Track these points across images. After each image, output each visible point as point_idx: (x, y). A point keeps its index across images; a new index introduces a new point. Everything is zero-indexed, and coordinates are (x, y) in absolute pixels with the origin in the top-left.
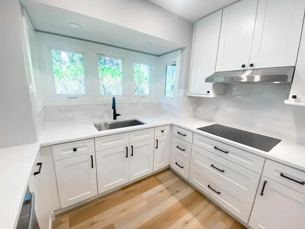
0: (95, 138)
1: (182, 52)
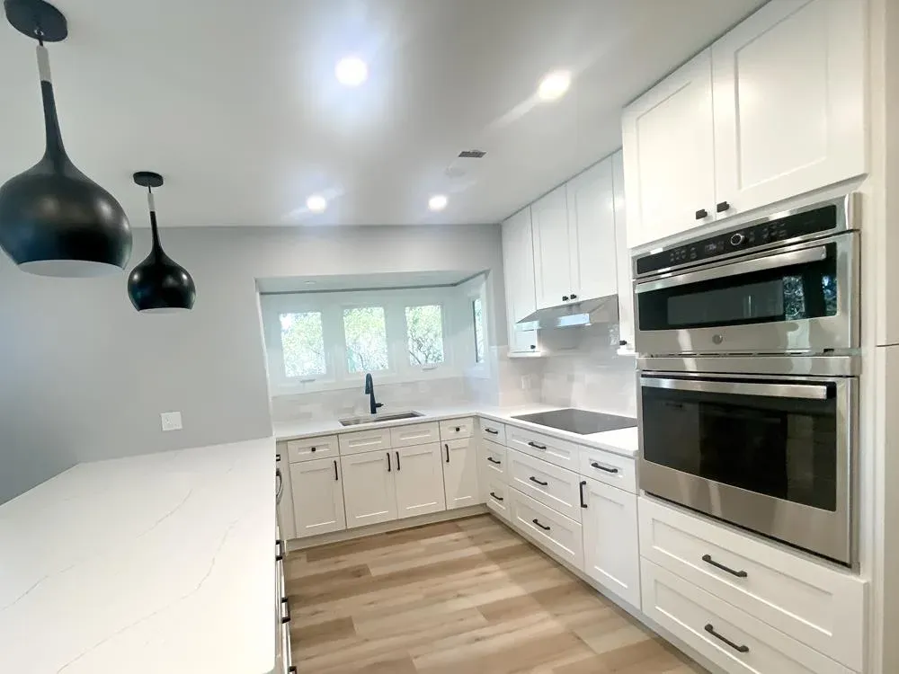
0: (339, 434)
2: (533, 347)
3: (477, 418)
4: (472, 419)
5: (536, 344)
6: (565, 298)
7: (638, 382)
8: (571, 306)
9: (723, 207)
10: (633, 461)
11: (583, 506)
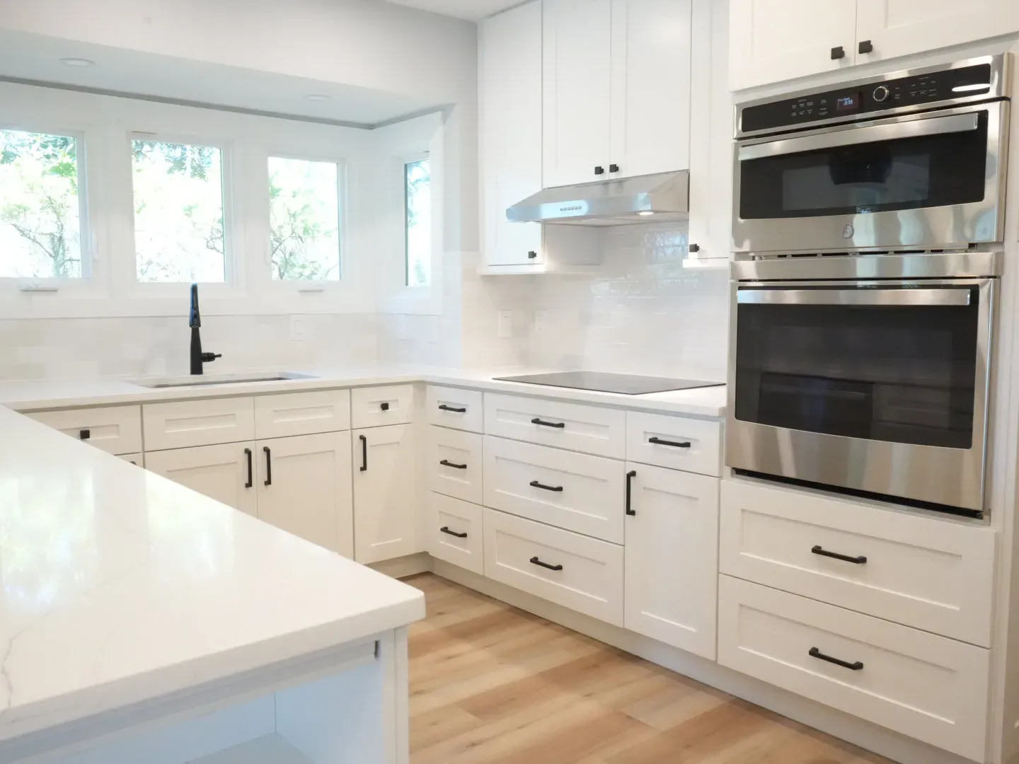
0: (144, 406)
1: (445, 119)
2: (533, 255)
3: (421, 385)
4: (411, 387)
5: (538, 249)
6: (599, 171)
7: (734, 297)
8: (606, 183)
9: (866, 47)
10: (717, 425)
11: (630, 512)
